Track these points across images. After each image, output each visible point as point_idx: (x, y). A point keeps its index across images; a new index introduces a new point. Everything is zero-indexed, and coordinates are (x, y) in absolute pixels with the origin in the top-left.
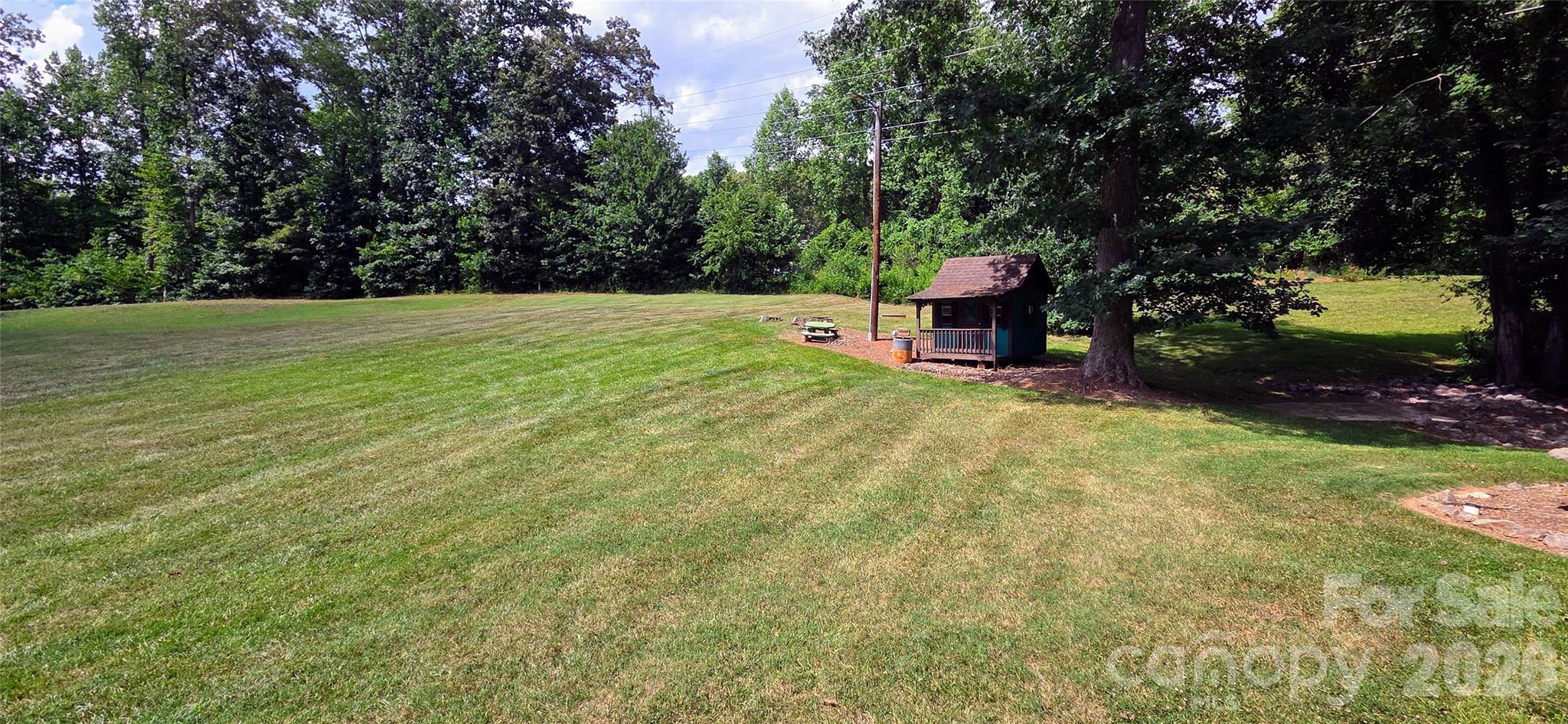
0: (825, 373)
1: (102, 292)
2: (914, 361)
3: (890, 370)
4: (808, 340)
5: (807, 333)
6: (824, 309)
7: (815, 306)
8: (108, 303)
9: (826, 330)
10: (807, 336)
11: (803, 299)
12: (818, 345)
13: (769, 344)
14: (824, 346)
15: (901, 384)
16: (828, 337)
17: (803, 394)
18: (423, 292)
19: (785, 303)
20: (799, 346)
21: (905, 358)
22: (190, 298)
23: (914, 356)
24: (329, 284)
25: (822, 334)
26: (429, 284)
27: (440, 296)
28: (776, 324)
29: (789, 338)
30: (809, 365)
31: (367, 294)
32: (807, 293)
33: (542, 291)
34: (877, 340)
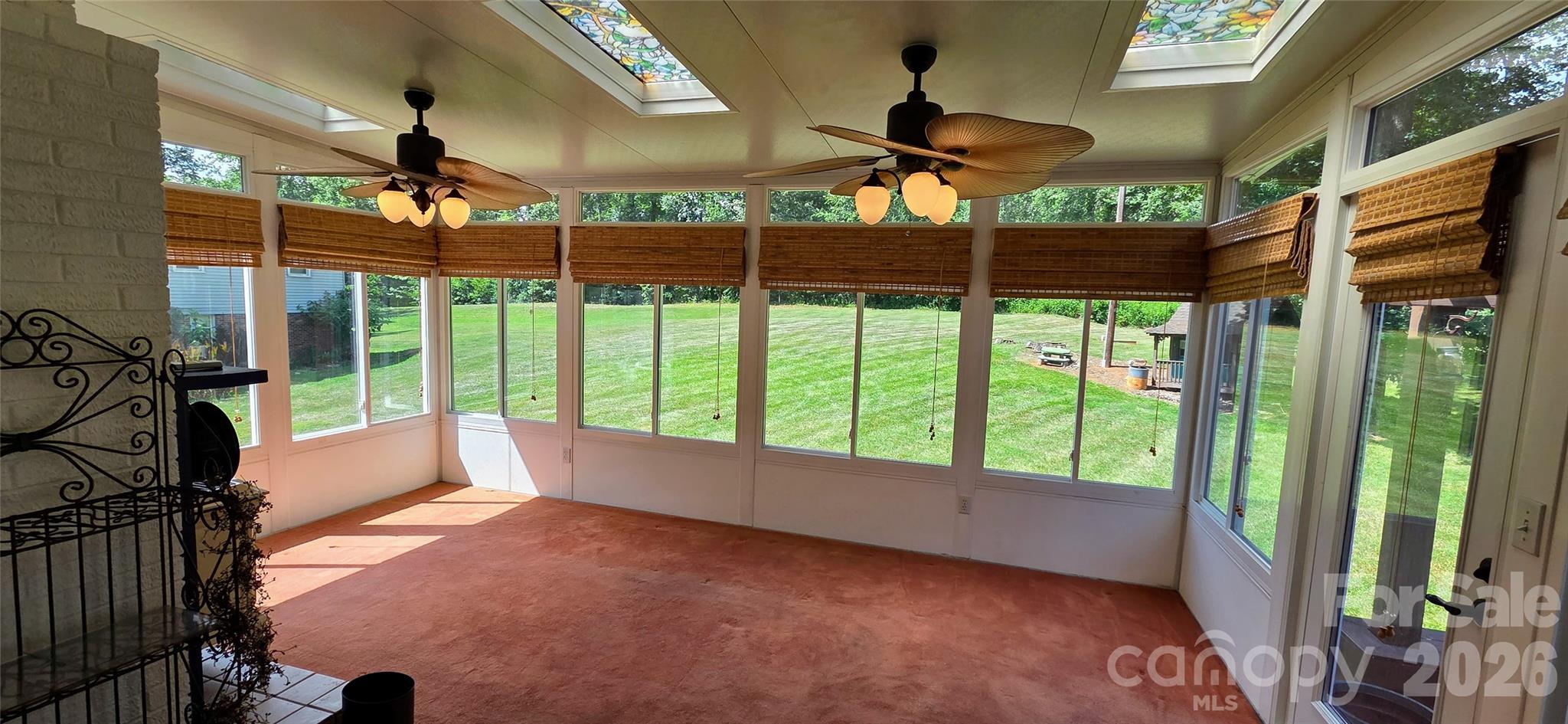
0: (1066, 394)
1: (471, 294)
2: (1149, 388)
3: (1126, 395)
4: (1044, 363)
5: (1043, 357)
6: (1048, 331)
7: (1038, 327)
8: (474, 303)
9: (1061, 356)
10: (1043, 360)
11: (1025, 319)
12: (1053, 368)
13: (1008, 364)
14: (1059, 370)
15: (1138, 408)
16: (1064, 362)
17: (1051, 411)
18: (686, 300)
19: (1007, 322)
20: (1036, 369)
21: (1140, 386)
22: (525, 301)
23: (1150, 383)
24: (619, 292)
25: (1057, 358)
26: (691, 295)
27: (699, 305)
28: (1012, 346)
29: (1025, 360)
30: (1049, 386)
31: (645, 302)
32: (1026, 312)
33: (782, 303)
34: (1110, 366)
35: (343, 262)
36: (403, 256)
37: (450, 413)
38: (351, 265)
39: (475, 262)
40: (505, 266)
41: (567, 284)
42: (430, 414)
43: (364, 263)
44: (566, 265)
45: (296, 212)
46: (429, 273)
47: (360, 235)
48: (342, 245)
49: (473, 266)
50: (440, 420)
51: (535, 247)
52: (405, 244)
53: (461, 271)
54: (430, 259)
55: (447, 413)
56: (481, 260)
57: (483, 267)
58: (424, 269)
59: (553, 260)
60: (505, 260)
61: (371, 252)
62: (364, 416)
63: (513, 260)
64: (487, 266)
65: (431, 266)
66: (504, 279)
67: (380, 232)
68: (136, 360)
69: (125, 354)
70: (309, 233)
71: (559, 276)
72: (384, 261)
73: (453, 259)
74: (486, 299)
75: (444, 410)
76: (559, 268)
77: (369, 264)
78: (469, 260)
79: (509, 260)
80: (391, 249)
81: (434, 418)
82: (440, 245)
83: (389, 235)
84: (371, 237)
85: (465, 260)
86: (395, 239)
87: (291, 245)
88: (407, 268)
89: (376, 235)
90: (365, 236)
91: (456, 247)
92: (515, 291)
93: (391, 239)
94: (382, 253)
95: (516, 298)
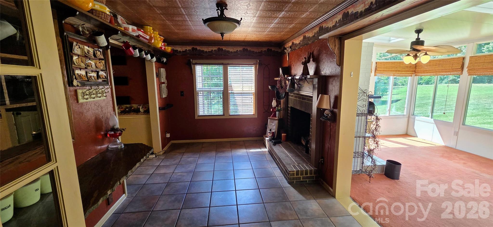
35: (389, 74)
36: (404, 71)
37: (413, 115)
38: (390, 75)
39: (428, 71)
40: (440, 72)
41: (465, 76)
42: (406, 115)
43: (394, 74)
44: (465, 70)
45: (380, 63)
46: (412, 75)
47: (394, 67)
48: (389, 70)
49: (427, 73)
50: (409, 117)
51: (453, 65)
52: (405, 68)
53: (422, 74)
54: (413, 71)
55: (412, 115)
56: (430, 70)
57: (431, 73)
58: (410, 74)
59: (460, 69)
60: (440, 70)
61: (396, 71)
62: (388, 113)
63: (443, 70)
64: (432, 72)
65: (413, 73)
66: (438, 76)
67: (399, 66)
68: (365, 93)
69: (364, 92)
70: (381, 68)
71: (462, 73)
72: (399, 73)
73: (420, 71)
74: (427, 83)
75: (411, 114)
76: (463, 71)
77: (395, 74)
78: (426, 71)
79: (441, 70)
80: (402, 70)
81: (407, 116)
82: (416, 67)
83: (401, 66)
84: (396, 67)
85: (424, 71)
86: (403, 67)
87: (377, 71)
88: (405, 74)
89: (398, 66)
90: (395, 67)
91: (422, 67)
92: (442, 80)
93: (402, 67)
94: (399, 71)
95: (441, 82)
